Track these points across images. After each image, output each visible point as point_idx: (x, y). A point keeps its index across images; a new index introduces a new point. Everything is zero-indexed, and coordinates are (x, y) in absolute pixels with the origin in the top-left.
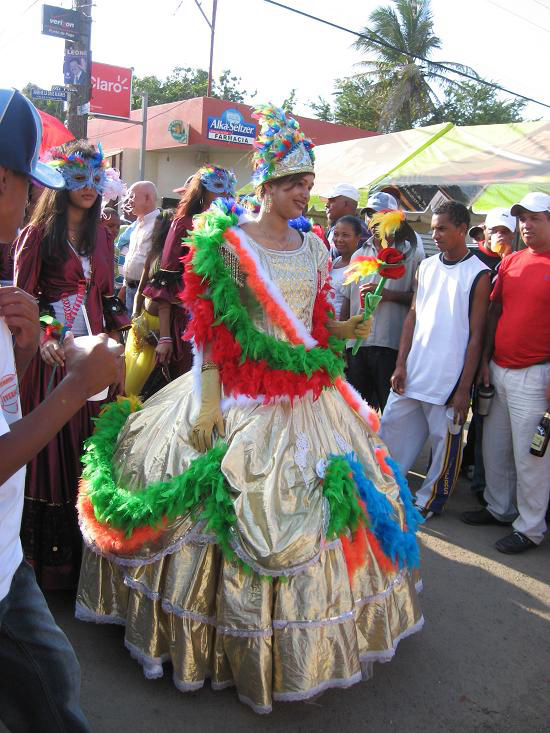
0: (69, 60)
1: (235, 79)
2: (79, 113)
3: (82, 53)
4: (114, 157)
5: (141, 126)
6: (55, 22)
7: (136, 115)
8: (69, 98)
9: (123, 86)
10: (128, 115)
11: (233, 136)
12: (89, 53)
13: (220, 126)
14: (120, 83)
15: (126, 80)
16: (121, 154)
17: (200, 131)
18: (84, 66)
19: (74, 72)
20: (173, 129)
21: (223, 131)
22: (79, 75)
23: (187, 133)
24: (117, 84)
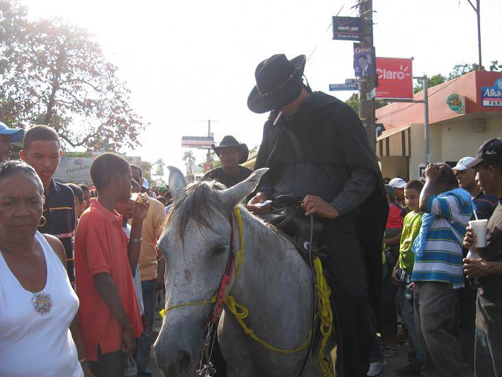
2: (368, 99)
3: (367, 50)
4: (403, 132)
5: (423, 105)
6: (343, 28)
8: (359, 87)
9: (405, 73)
10: (412, 97)
13: (493, 93)
14: (403, 71)
15: (407, 68)
16: (409, 129)
17: (475, 100)
18: (369, 60)
19: (362, 66)
20: (451, 102)
21: (496, 97)
22: (366, 68)
23: (463, 104)
24: (400, 73)
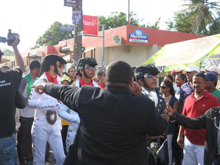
0: (74, 15)
1: (135, 15)
2: (78, 35)
3: (79, 12)
4: (92, 51)
5: (102, 38)
6: (69, 1)
7: (100, 33)
8: (74, 29)
9: (95, 23)
10: (97, 34)
11: (139, 40)
12: (82, 12)
13: (134, 36)
14: (93, 22)
15: (95, 21)
16: (95, 49)
17: (126, 39)
18: (80, 17)
19: (76, 19)
20: (115, 39)
21: (135, 38)
22: (78, 21)
23: (121, 40)
24: (92, 23)
